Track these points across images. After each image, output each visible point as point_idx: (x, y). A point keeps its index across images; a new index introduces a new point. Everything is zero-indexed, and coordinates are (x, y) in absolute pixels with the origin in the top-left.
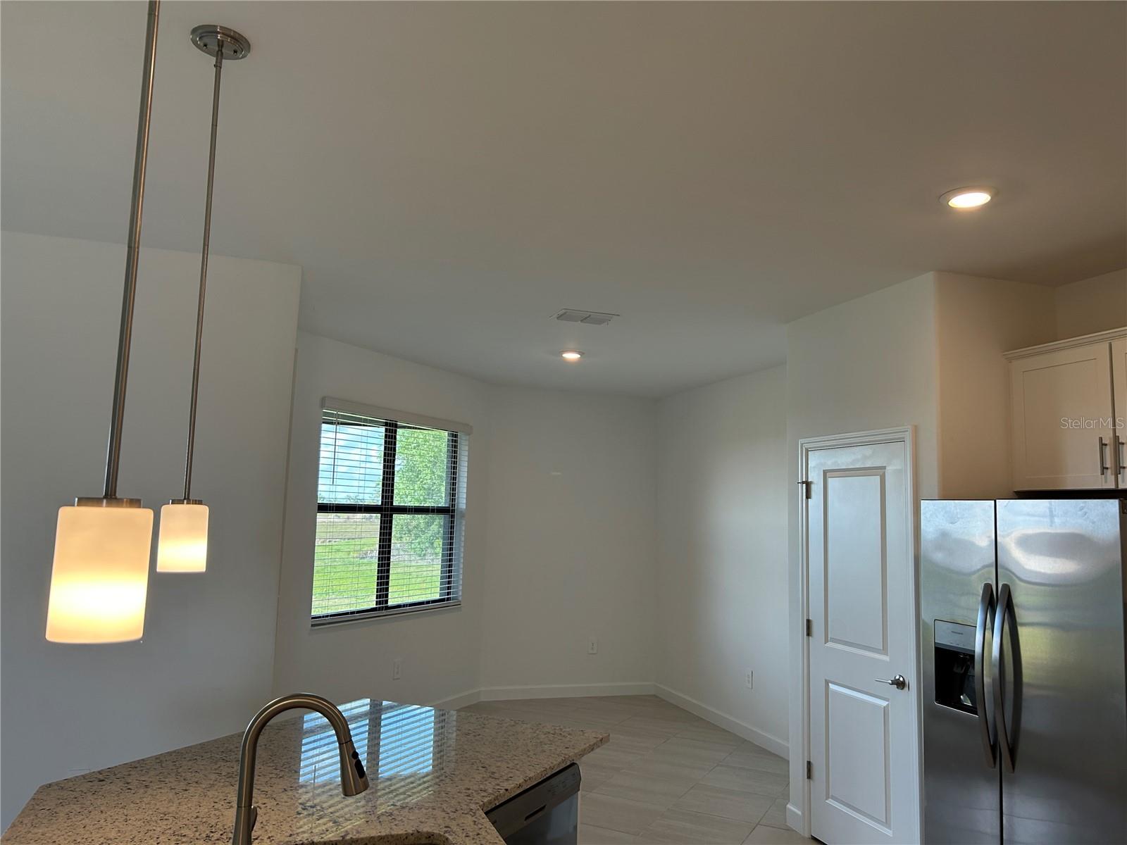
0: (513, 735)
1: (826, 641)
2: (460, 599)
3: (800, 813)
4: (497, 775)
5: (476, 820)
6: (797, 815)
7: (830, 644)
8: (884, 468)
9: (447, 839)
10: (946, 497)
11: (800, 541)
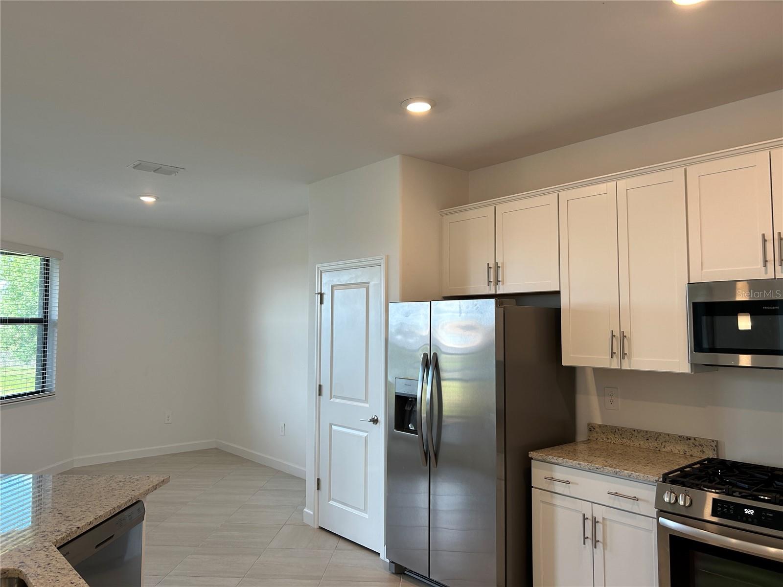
0: (89, 486)
1: (331, 398)
2: (54, 390)
3: (312, 513)
4: (70, 518)
5: (48, 554)
6: (311, 514)
7: (333, 400)
8: (368, 283)
9: (21, 572)
10: (404, 300)
11: (316, 333)
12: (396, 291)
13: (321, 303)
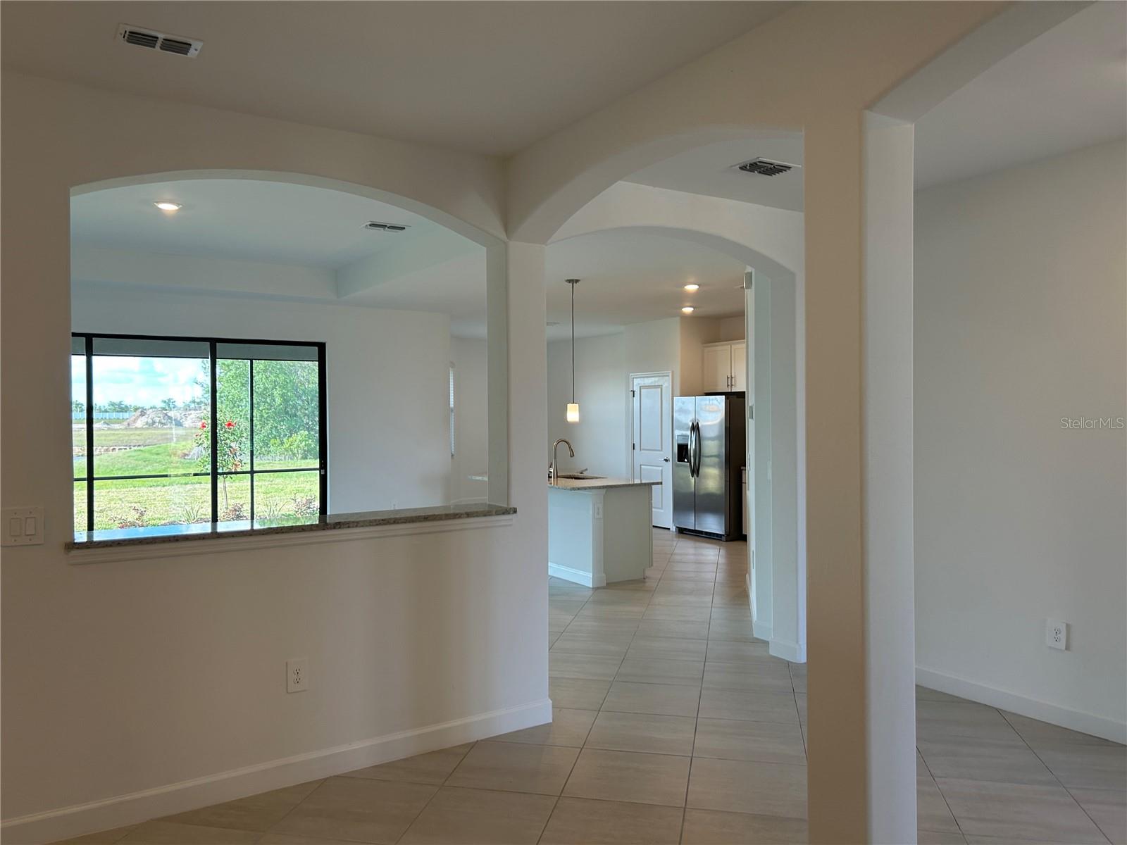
7: (642, 451)
8: (662, 385)
10: (682, 395)
11: (629, 413)
12: (678, 391)
13: (633, 396)
